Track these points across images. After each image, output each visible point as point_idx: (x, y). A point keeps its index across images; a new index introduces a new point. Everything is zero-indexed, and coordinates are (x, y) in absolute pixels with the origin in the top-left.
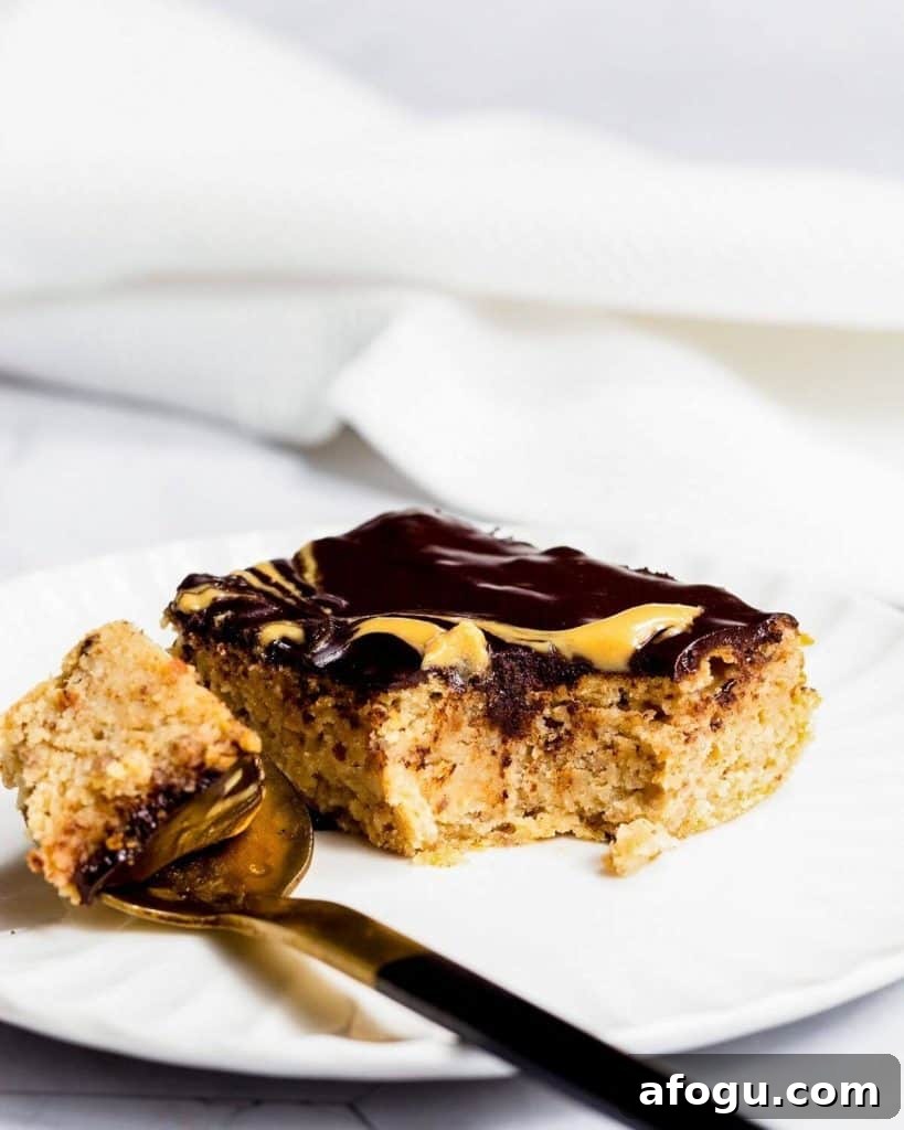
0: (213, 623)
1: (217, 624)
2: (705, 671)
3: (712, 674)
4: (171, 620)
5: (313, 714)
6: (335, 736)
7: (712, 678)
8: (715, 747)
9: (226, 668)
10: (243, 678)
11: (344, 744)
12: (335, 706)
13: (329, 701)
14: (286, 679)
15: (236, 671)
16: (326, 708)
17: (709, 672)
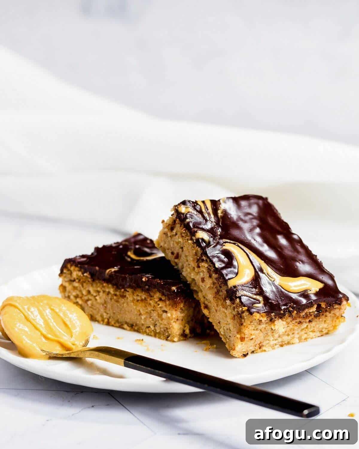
0: (185, 221)
1: (186, 222)
2: (314, 308)
3: (316, 309)
4: (174, 210)
5: (200, 266)
6: (204, 275)
7: (316, 310)
8: (307, 326)
9: (183, 235)
10: (186, 240)
11: (205, 279)
12: (207, 267)
13: (206, 265)
14: (197, 251)
15: (185, 238)
16: (204, 266)
17: (316, 308)
